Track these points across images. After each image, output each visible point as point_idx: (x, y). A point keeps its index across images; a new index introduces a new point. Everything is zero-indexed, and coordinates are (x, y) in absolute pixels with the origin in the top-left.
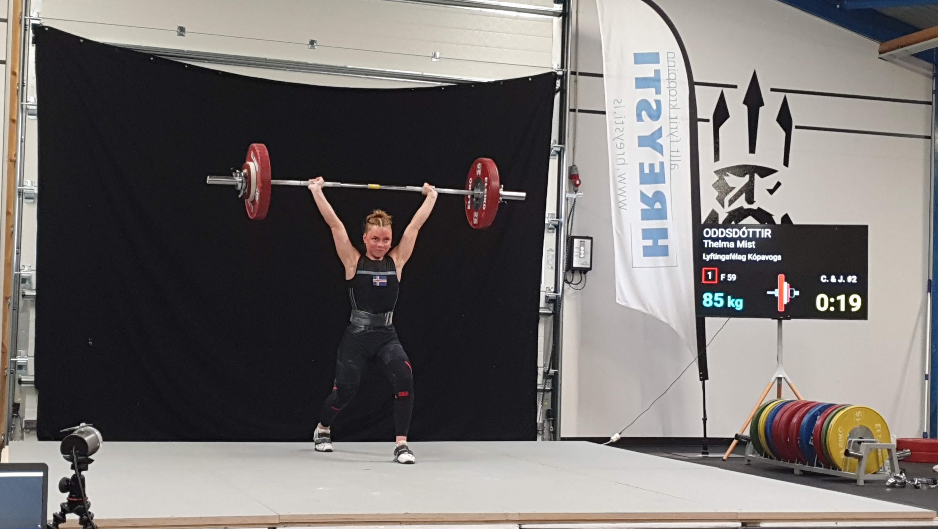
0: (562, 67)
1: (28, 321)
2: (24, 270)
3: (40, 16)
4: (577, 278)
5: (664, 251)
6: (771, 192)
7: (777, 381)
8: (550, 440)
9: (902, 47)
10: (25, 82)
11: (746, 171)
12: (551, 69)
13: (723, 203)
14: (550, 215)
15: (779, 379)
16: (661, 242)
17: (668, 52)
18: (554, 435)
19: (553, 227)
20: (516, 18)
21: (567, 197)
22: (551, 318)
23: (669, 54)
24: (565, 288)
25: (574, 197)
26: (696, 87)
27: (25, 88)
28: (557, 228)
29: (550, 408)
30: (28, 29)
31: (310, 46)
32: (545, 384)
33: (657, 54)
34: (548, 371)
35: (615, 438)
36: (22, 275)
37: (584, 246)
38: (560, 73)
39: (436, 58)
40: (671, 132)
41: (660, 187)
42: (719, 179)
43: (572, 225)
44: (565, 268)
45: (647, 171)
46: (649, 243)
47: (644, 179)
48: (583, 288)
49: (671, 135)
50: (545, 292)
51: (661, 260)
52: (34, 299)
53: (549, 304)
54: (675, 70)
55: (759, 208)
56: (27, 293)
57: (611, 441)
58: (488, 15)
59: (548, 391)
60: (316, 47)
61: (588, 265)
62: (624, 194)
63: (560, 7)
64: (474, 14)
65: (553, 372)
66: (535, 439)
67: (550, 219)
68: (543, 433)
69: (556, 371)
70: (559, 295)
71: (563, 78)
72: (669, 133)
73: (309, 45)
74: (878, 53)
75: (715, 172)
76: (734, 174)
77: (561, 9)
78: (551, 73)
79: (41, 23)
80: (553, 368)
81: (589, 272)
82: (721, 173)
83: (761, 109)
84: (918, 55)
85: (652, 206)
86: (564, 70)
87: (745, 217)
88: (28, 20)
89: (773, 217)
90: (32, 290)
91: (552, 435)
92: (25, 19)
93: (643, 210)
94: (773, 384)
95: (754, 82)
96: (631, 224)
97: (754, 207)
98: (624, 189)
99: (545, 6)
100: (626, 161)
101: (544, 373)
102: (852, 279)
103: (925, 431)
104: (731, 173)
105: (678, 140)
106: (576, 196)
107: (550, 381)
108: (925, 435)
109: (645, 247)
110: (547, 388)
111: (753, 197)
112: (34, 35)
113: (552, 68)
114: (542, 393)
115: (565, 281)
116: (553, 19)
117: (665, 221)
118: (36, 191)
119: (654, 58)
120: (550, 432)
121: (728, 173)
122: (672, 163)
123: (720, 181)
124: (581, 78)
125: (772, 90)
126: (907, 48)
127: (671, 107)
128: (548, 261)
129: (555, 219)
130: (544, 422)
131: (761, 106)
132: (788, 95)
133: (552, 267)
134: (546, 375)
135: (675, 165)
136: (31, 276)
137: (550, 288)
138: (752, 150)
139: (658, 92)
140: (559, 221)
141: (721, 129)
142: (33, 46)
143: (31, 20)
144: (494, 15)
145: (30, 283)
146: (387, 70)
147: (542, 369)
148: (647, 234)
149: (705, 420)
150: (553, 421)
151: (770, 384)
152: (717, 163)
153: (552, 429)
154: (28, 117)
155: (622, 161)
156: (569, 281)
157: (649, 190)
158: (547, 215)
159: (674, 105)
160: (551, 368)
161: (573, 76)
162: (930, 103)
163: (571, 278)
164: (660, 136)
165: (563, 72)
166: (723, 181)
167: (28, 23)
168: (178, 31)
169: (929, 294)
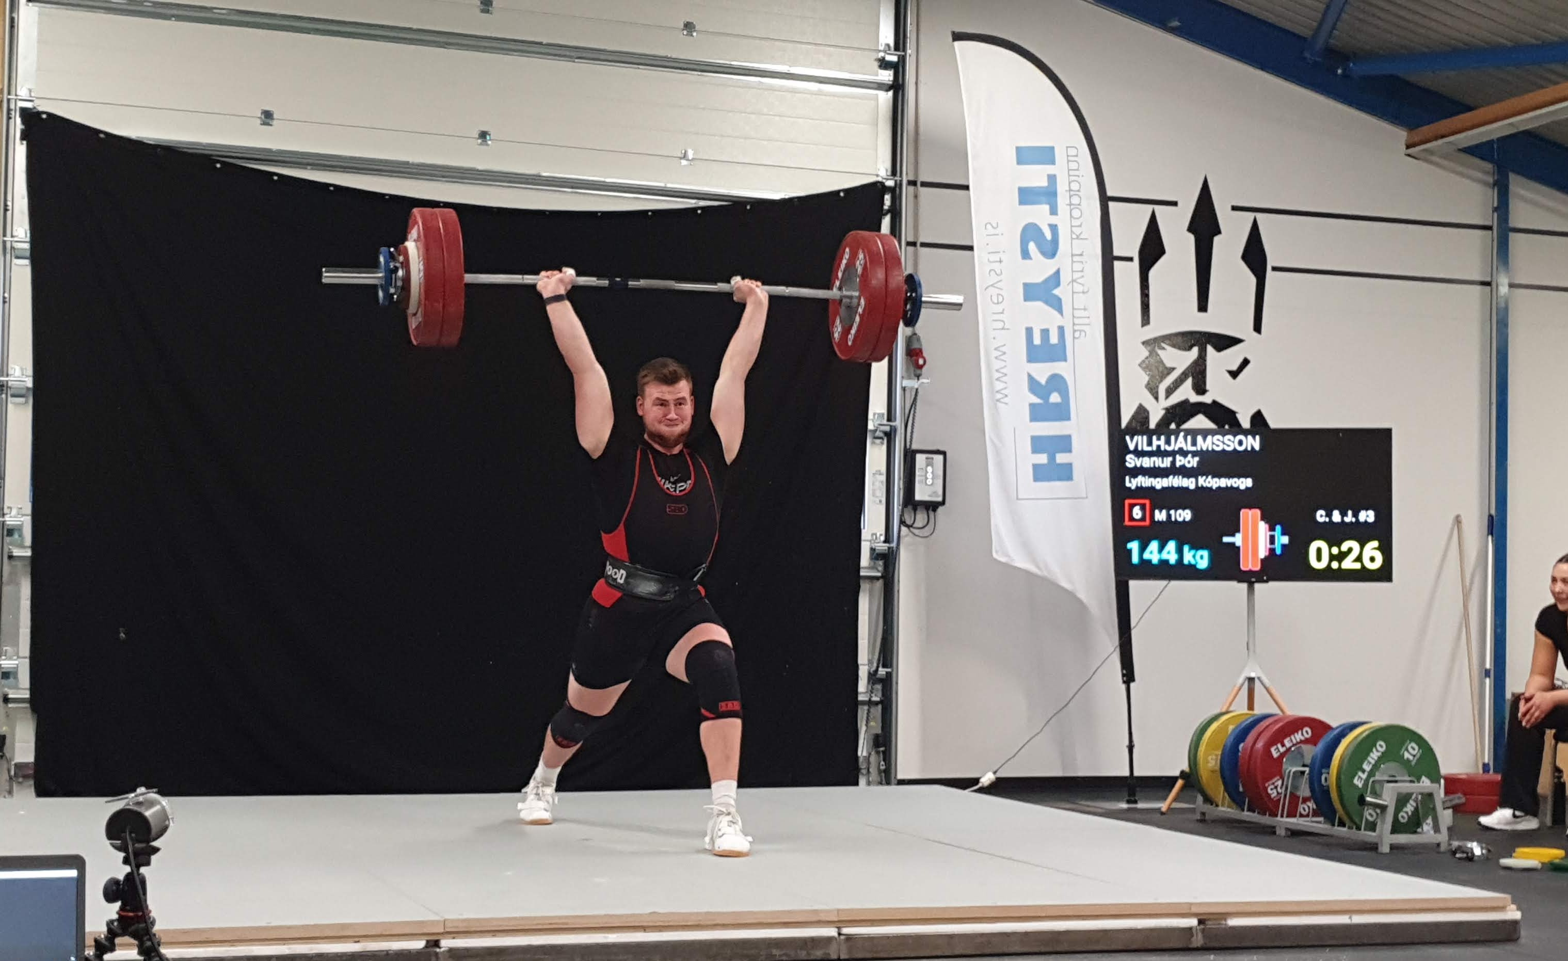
0: (894, 173)
1: (18, 599)
2: (10, 514)
3: (33, 94)
4: (921, 518)
5: (1065, 473)
6: (1234, 374)
7: (1246, 683)
8: (881, 783)
9: (1443, 137)
10: (9, 203)
11: (1193, 342)
12: (875, 177)
13: (1157, 392)
14: (876, 416)
15: (1251, 680)
16: (1061, 458)
17: (1068, 145)
18: (887, 776)
19: (881, 435)
20: (820, 93)
21: (904, 385)
22: (879, 584)
23: (1069, 149)
24: (902, 533)
25: (916, 386)
26: (1111, 204)
27: (9, 213)
28: (890, 436)
29: (879, 731)
30: (13, 116)
31: (480, 141)
32: (872, 692)
33: (1052, 149)
34: (877, 670)
35: (987, 779)
36: (8, 523)
37: (932, 465)
38: (890, 183)
39: (688, 160)
40: (1074, 278)
41: (1058, 368)
42: (1150, 356)
43: (912, 432)
44: (901, 503)
45: (1037, 341)
46: (1043, 459)
47: (1035, 354)
48: (931, 534)
49: (1074, 284)
50: (870, 541)
51: (1058, 487)
52: (28, 562)
53: (877, 562)
54: (1079, 176)
55: (1214, 402)
56: (17, 552)
57: (980, 785)
58: (771, 89)
59: (877, 703)
60: (489, 142)
61: (938, 496)
62: (1004, 379)
63: (890, 75)
64: (748, 86)
65: (884, 673)
66: (856, 783)
67: (877, 423)
68: (869, 772)
69: (889, 670)
70: (893, 547)
71: (895, 192)
72: (1070, 279)
73: (478, 139)
74: (1404, 147)
75: (1143, 343)
76: (1174, 346)
77: (891, 78)
78: (874, 184)
79: (35, 105)
80: (884, 666)
81: (941, 509)
82: (1152, 344)
83: (1216, 239)
84: (1473, 151)
85: (1045, 397)
86: (896, 178)
87: (1193, 415)
88: (14, 101)
89: (1238, 415)
90: (22, 546)
91: (883, 775)
92: (9, 100)
93: (1032, 406)
94: (1240, 689)
95: (1205, 196)
96: (1014, 429)
97: (1207, 399)
98: (1004, 371)
99: (864, 74)
100: (1006, 324)
101: (869, 673)
102: (1368, 516)
103: (1486, 761)
104: (1168, 345)
105: (1085, 291)
106: (919, 386)
107: (879, 687)
108: (1486, 767)
109: (1036, 467)
110: (876, 699)
111: (1205, 383)
112: (23, 127)
113: (877, 176)
114: (866, 708)
115: (902, 522)
116: (877, 95)
117: (1066, 423)
118: (30, 384)
119: (1046, 155)
120: (880, 771)
121: (1163, 345)
122: (1076, 328)
123: (1150, 359)
124: (923, 191)
125: (1234, 208)
126: (1452, 138)
127: (1074, 236)
128: (874, 491)
129: (885, 422)
130: (870, 754)
131: (1216, 235)
132: (1260, 217)
133: (880, 501)
134: (873, 677)
135: (1080, 331)
136: (22, 524)
137: (878, 535)
138: (1203, 306)
139: (1054, 211)
140: (891, 426)
141: (1153, 273)
142: (22, 144)
143: (18, 101)
144: (781, 89)
145: (21, 536)
146: (608, 180)
147: (866, 668)
148: (1038, 444)
149: (1131, 748)
150: (884, 752)
151: (1236, 689)
152: (1146, 328)
153: (883, 765)
154: (16, 261)
155: (1000, 325)
156: (909, 522)
157: (1042, 372)
158: (870, 416)
159: (1078, 234)
160: (881, 665)
161: (911, 188)
162: (1489, 228)
163: (911, 517)
164: (1058, 284)
165: (896, 181)
166: (1156, 357)
167: (12, 106)
168: (260, 118)
169: (1490, 538)
